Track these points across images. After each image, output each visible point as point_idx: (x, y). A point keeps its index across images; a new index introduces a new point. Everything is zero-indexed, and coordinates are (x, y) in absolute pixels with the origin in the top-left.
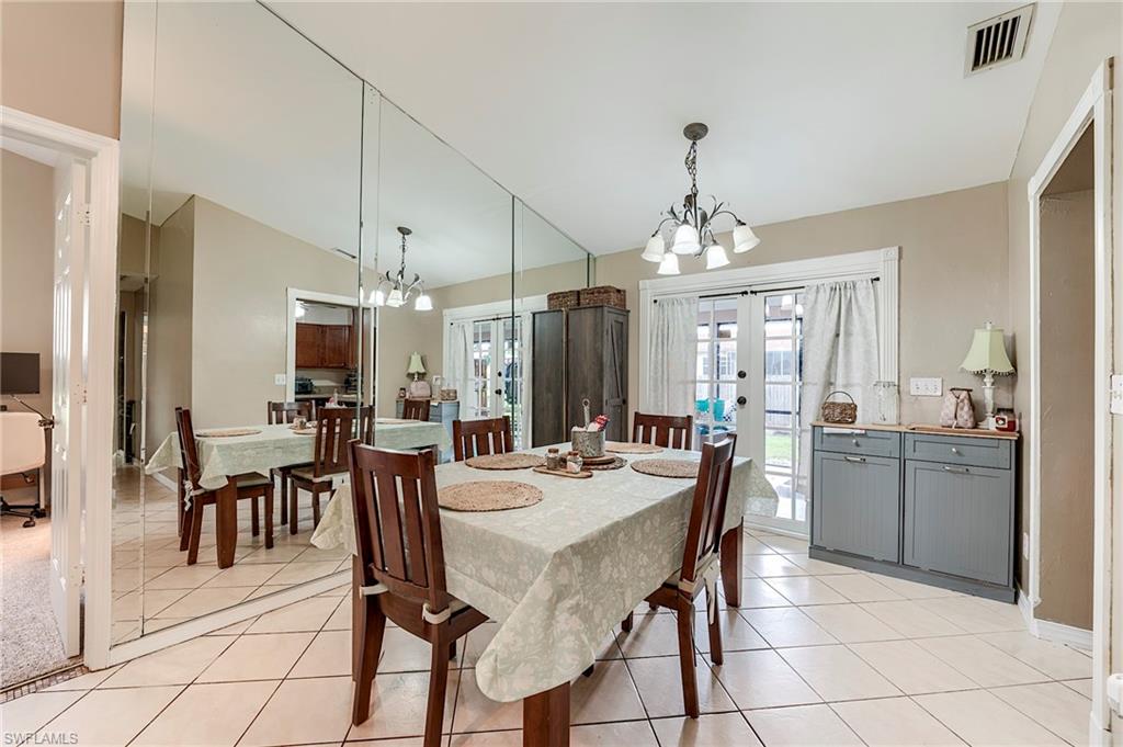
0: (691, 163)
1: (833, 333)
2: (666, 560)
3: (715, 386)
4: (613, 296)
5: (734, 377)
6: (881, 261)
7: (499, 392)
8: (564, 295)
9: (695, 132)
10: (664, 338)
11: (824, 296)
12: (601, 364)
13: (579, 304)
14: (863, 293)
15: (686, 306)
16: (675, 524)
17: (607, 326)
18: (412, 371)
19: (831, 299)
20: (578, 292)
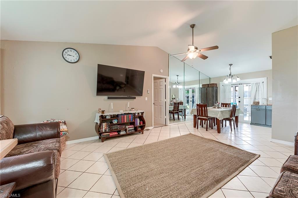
0: (230, 69)
1: (256, 90)
2: (229, 115)
3: (235, 99)
4: (215, 85)
5: (238, 98)
6: (264, 79)
7: (191, 101)
8: (205, 85)
9: (231, 65)
10: (224, 91)
11: (254, 85)
12: (213, 96)
13: (208, 86)
14: (261, 84)
15: (229, 86)
16: (229, 113)
17: (214, 90)
18: (173, 97)
19: (255, 85)
20: (208, 84)
